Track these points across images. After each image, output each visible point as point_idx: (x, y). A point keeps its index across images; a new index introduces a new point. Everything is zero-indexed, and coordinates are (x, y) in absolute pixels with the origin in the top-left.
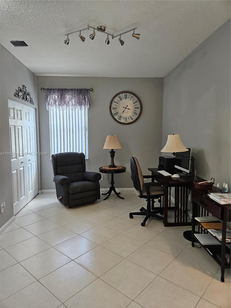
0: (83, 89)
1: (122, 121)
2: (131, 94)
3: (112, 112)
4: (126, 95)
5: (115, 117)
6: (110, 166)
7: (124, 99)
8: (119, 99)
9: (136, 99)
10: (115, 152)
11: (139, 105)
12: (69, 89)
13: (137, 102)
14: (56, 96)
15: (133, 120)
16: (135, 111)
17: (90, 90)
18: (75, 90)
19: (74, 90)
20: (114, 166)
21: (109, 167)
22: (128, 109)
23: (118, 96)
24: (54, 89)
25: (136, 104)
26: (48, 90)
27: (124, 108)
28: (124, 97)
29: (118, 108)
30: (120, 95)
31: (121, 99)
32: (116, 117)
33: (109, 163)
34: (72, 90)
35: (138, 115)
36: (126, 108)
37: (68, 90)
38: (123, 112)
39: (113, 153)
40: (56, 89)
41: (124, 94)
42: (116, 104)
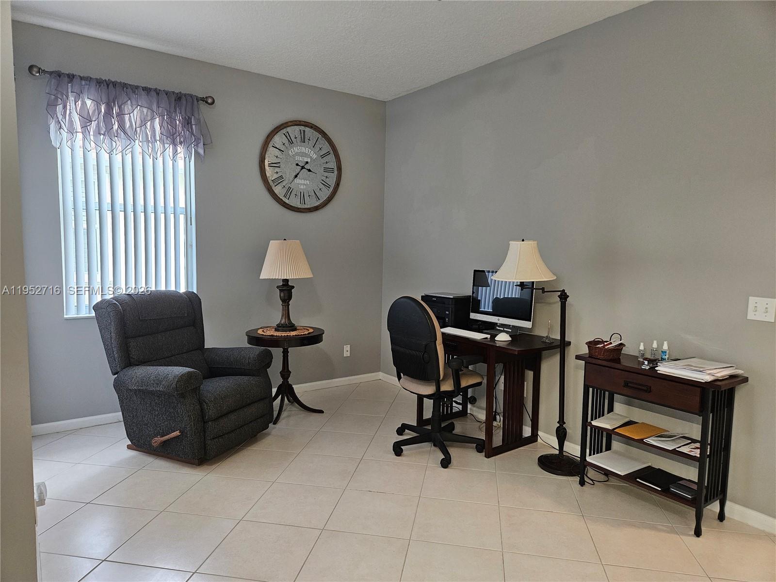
0: (185, 95)
1: (294, 202)
2: (314, 132)
3: (268, 175)
4: (304, 131)
5: (274, 188)
6: (279, 328)
7: (299, 143)
8: (285, 141)
9: (327, 148)
10: (293, 287)
11: (333, 165)
12: (137, 87)
13: (328, 153)
14: (89, 102)
15: (321, 201)
16: (324, 178)
17: (207, 102)
18: (157, 92)
19: (153, 93)
20: (293, 328)
21: (276, 330)
22: (309, 170)
23: (284, 131)
24: (82, 78)
25: (326, 159)
26: (60, 77)
27: (298, 167)
28: (299, 139)
29: (282, 165)
30: (289, 129)
31: (291, 142)
32: (278, 190)
33: (277, 318)
34: (147, 90)
35: (331, 189)
36: (303, 168)
37: (135, 89)
38: (296, 176)
39: (286, 289)
40: (91, 78)
41: (297, 128)
42: (277, 152)
